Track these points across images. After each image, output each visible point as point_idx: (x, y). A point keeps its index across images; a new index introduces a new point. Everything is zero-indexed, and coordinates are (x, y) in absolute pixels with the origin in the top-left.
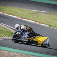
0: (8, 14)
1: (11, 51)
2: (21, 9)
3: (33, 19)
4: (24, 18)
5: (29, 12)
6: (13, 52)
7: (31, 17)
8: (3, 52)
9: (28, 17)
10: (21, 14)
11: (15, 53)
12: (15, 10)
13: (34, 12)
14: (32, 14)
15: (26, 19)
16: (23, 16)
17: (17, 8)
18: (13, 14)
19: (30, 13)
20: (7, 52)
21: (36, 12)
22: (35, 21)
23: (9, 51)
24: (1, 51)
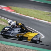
0: (24, 15)
1: (27, 49)
2: (36, 10)
3: (47, 19)
4: (39, 19)
5: (43, 14)
6: (29, 49)
7: (45, 18)
8: (20, 49)
9: (42, 17)
10: (37, 15)
11: (31, 50)
12: (31, 11)
13: (48, 14)
14: (47, 15)
15: (41, 19)
16: (38, 17)
17: (32, 10)
18: (29, 15)
19: (45, 14)
20: (23, 49)
21: (50, 13)
22: (49, 21)
23: (26, 48)
24: (19, 48)
